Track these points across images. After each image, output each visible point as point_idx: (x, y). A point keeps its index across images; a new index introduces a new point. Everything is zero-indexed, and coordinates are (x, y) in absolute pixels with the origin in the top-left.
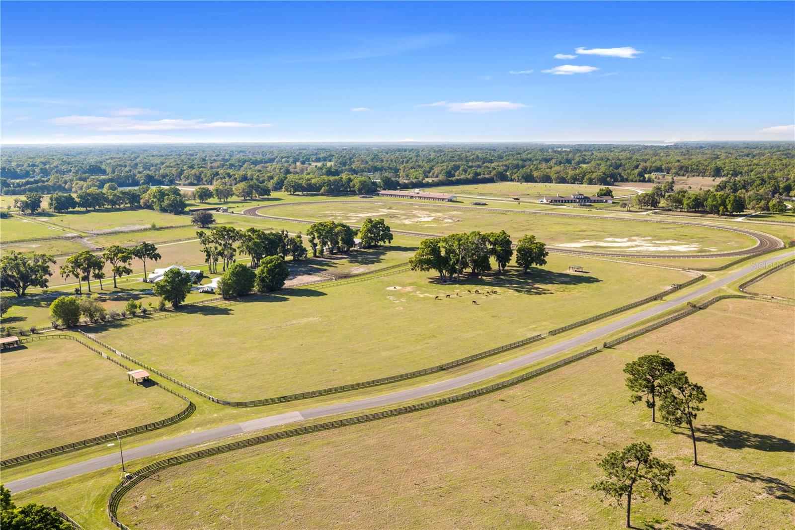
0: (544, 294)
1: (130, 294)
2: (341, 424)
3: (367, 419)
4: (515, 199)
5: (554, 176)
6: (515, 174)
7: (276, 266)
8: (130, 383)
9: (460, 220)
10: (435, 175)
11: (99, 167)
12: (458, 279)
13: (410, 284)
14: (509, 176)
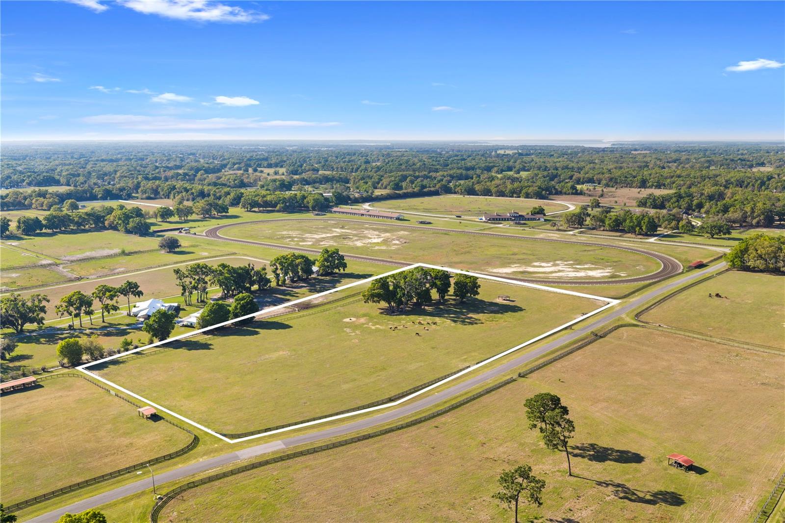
0: (476, 323)
1: (119, 329)
2: (315, 451)
3: (335, 446)
4: (457, 216)
5: (494, 190)
6: (459, 187)
7: (247, 303)
8: (140, 418)
9: (407, 241)
10: (384, 186)
11: (53, 177)
12: (404, 310)
13: (363, 315)
14: (453, 188)
